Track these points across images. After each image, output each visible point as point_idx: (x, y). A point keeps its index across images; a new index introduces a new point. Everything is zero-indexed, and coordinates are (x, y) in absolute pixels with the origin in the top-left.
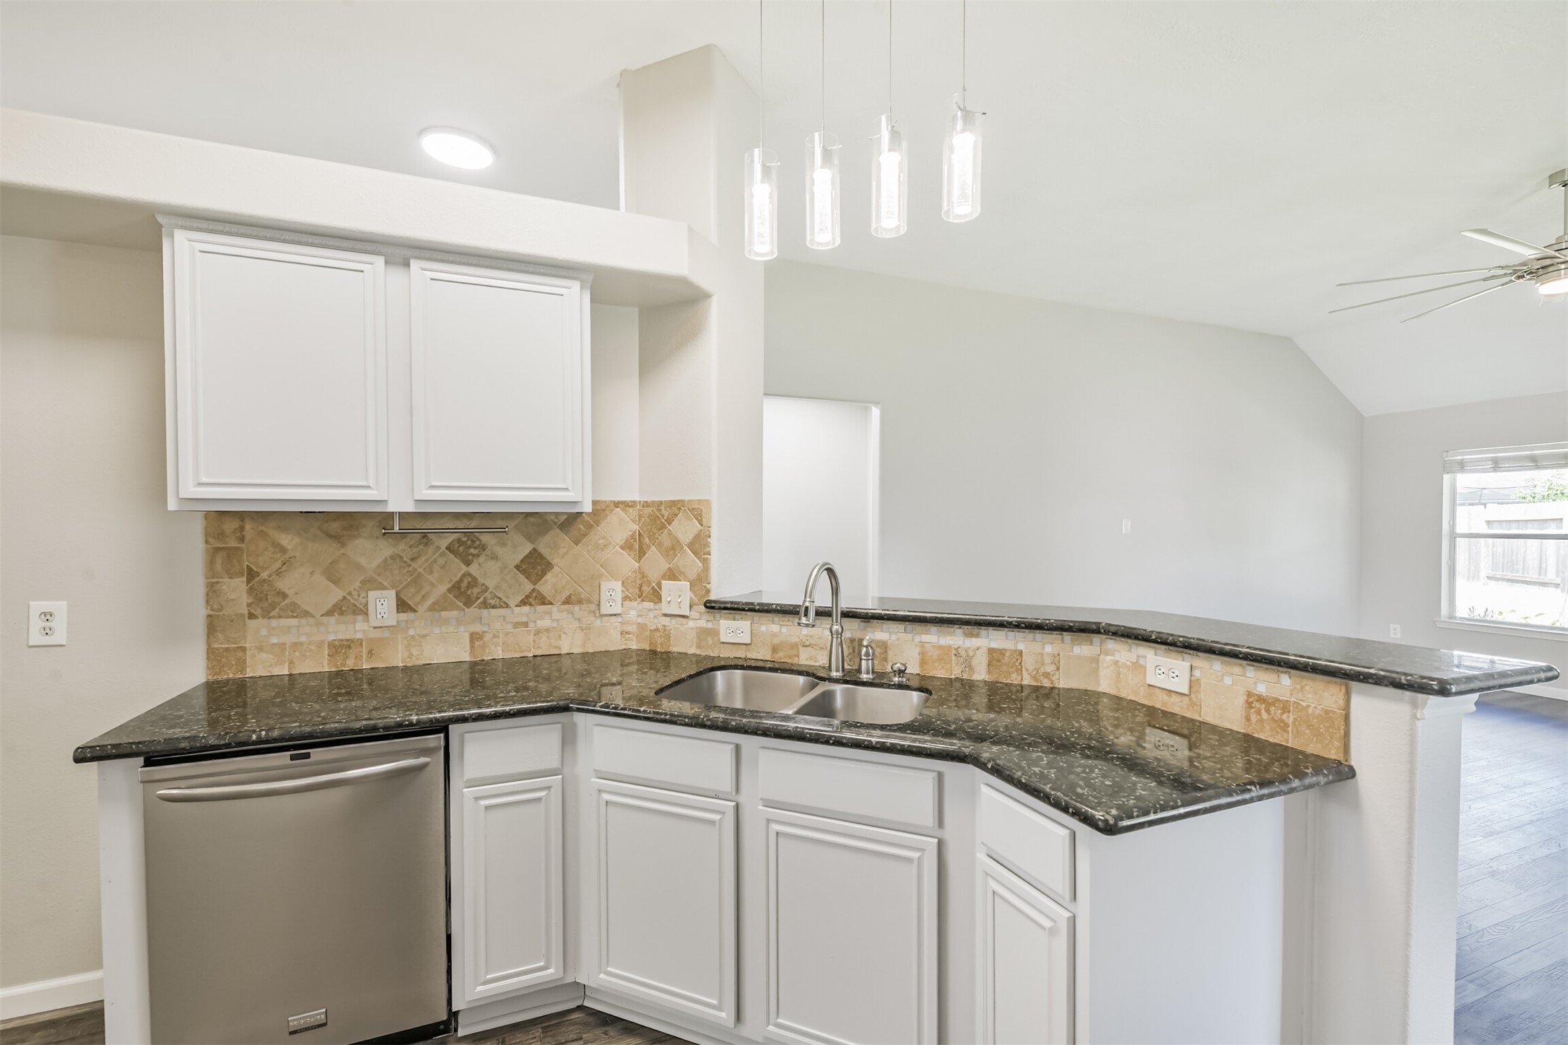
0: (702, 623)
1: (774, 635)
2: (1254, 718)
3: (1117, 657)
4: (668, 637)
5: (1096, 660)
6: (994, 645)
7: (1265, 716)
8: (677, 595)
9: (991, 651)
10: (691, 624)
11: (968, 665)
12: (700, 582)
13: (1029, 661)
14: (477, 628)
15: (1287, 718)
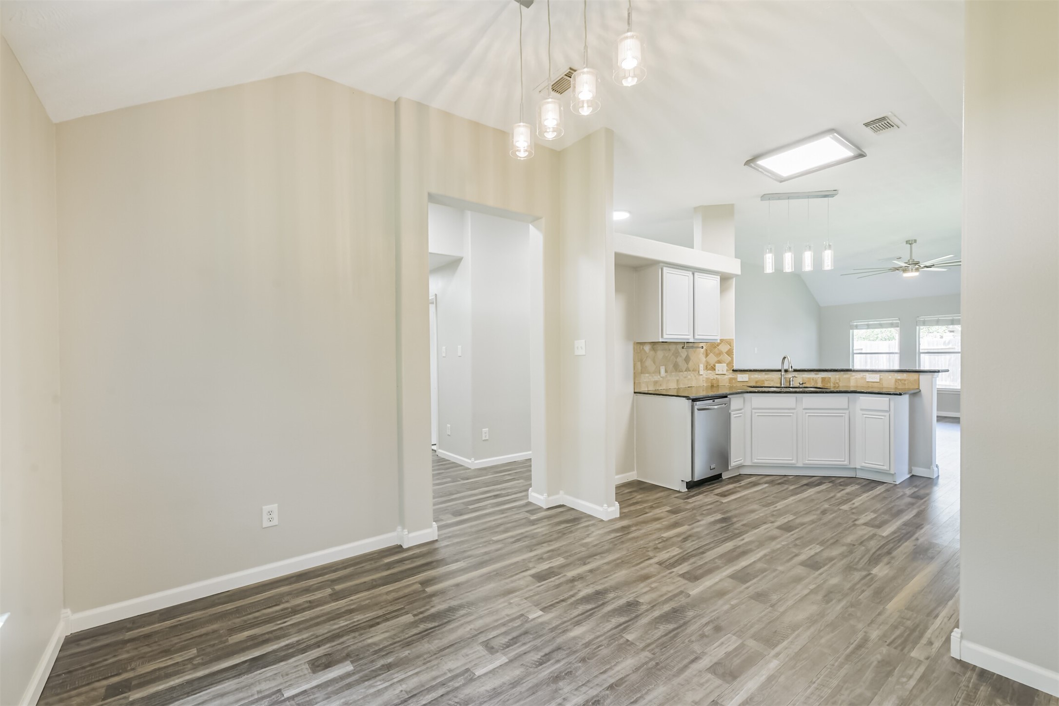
0: (731, 376)
1: (756, 378)
2: (897, 384)
3: (856, 377)
4: (718, 381)
5: (849, 379)
6: (822, 376)
7: (900, 383)
8: (721, 368)
9: (822, 378)
10: (726, 377)
11: (816, 382)
12: (730, 364)
13: (832, 380)
14: (678, 378)
15: (906, 382)
